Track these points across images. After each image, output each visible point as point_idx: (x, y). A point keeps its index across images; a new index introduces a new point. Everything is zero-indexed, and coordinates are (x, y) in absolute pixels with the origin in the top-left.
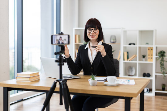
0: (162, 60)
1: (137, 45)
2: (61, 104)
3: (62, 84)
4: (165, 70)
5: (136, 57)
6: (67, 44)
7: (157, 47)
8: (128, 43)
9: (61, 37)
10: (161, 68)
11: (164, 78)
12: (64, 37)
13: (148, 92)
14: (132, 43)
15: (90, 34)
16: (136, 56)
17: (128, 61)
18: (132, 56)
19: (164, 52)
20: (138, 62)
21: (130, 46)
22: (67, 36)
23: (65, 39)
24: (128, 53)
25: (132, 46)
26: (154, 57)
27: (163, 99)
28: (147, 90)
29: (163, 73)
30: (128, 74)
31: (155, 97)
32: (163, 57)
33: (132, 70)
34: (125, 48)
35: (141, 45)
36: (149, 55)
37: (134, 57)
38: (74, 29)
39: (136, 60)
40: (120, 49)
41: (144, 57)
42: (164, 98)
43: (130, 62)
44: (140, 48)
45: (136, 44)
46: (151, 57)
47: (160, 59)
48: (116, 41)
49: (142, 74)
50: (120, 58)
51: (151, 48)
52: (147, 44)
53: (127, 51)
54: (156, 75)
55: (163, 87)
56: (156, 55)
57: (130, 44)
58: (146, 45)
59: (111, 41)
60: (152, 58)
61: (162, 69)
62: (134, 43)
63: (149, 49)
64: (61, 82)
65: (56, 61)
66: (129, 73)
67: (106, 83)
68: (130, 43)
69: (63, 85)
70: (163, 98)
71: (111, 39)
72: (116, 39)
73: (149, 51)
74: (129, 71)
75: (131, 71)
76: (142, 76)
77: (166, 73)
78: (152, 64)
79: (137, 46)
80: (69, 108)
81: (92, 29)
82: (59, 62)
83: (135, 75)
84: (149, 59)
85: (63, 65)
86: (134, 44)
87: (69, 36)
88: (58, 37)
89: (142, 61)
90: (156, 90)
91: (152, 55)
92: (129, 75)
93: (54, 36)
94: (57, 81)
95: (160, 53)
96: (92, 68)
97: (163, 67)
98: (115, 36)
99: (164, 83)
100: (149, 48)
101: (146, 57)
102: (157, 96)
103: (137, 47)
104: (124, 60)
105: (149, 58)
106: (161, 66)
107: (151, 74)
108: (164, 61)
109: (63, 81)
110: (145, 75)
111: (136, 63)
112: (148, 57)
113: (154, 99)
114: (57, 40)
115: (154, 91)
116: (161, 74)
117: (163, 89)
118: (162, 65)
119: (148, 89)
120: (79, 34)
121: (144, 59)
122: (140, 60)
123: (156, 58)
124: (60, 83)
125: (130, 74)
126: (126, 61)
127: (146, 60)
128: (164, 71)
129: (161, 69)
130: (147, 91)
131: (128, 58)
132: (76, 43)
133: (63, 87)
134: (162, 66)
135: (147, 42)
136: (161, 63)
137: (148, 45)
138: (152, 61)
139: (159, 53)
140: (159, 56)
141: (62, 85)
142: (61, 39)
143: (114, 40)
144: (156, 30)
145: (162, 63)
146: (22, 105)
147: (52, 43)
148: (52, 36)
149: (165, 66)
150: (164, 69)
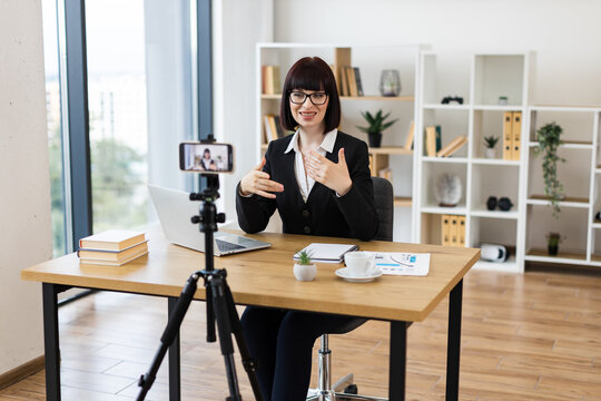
0: (550, 155)
1: (468, 103)
2: (211, 338)
3: (212, 284)
4: (558, 189)
5: (467, 145)
6: (225, 171)
7: (534, 114)
8: (441, 98)
9: (207, 151)
10: (547, 182)
11: (554, 215)
12: (218, 152)
13: (503, 259)
14: (453, 96)
15: (299, 108)
16: (464, 142)
17: (439, 159)
18: (454, 140)
19: (558, 130)
20: (470, 160)
21: (445, 106)
22: (225, 148)
23: (220, 157)
24: (438, 129)
25: (453, 106)
26: (525, 143)
27: (550, 284)
28: (501, 251)
29: (553, 198)
30: (439, 199)
31: (526, 278)
32: (554, 146)
33: (451, 188)
34: (429, 113)
35: (483, 103)
36: (508, 139)
37: (458, 145)
38: (259, 46)
39: (466, 156)
40: (411, 116)
41: (492, 143)
42: (553, 280)
43: (446, 160)
44: (479, 113)
45: (465, 100)
46: (515, 144)
47: (545, 153)
48: (399, 90)
49: (486, 199)
50: (412, 148)
51: (516, 115)
52: (502, 101)
53: (438, 123)
54: (529, 207)
55: (550, 242)
56: (532, 139)
57: (446, 101)
58: (499, 104)
59: (382, 90)
60: (517, 148)
61: (549, 186)
62: (459, 96)
63: (508, 119)
64: (210, 278)
65: (195, 220)
66: (442, 196)
67: (341, 272)
68: (447, 96)
69: (217, 288)
70: (548, 280)
71: (382, 84)
72: (399, 84)
73: (509, 123)
74: (441, 189)
75: (449, 192)
76: (485, 206)
77: (561, 197)
78: (517, 168)
79: (470, 106)
80: (233, 351)
81: (308, 92)
82: (203, 222)
83: (463, 202)
84: (509, 151)
85: (216, 230)
86: (460, 101)
87: (230, 148)
88: (200, 150)
89: (486, 157)
90: (531, 252)
91: (517, 139)
92: (442, 205)
93: (186, 147)
94: (199, 274)
95: (545, 131)
96: (306, 213)
97: (553, 180)
98: (396, 73)
99: (555, 231)
100: (510, 115)
101: (497, 146)
102: (531, 274)
103: (468, 111)
104: (425, 153)
105: (508, 148)
106: (546, 176)
107: (513, 201)
108: (556, 159)
109: (214, 277)
110: (493, 204)
111: (465, 165)
112: (505, 143)
113: (520, 284)
114: (196, 158)
115: (521, 256)
116: (545, 203)
117: (553, 251)
118: (549, 171)
119: (504, 250)
120: (275, 62)
121: (490, 152)
122: (478, 154)
123: (531, 149)
124: (206, 282)
125: (447, 201)
126: (432, 158)
127: (499, 156)
128: (554, 193)
129: (545, 186)
130: (500, 257)
131: (439, 148)
132: (265, 96)
133: (214, 294)
134: (550, 177)
135: (504, 95)
136: (545, 166)
137: (506, 104)
138: (518, 158)
139: (541, 133)
140: (542, 142)
141: (213, 288)
142: (207, 155)
143: (392, 85)
144: (533, 54)
145: (551, 164)
146: (93, 308)
147: (182, 167)
148: (182, 147)
149: (559, 177)
150: (555, 186)
